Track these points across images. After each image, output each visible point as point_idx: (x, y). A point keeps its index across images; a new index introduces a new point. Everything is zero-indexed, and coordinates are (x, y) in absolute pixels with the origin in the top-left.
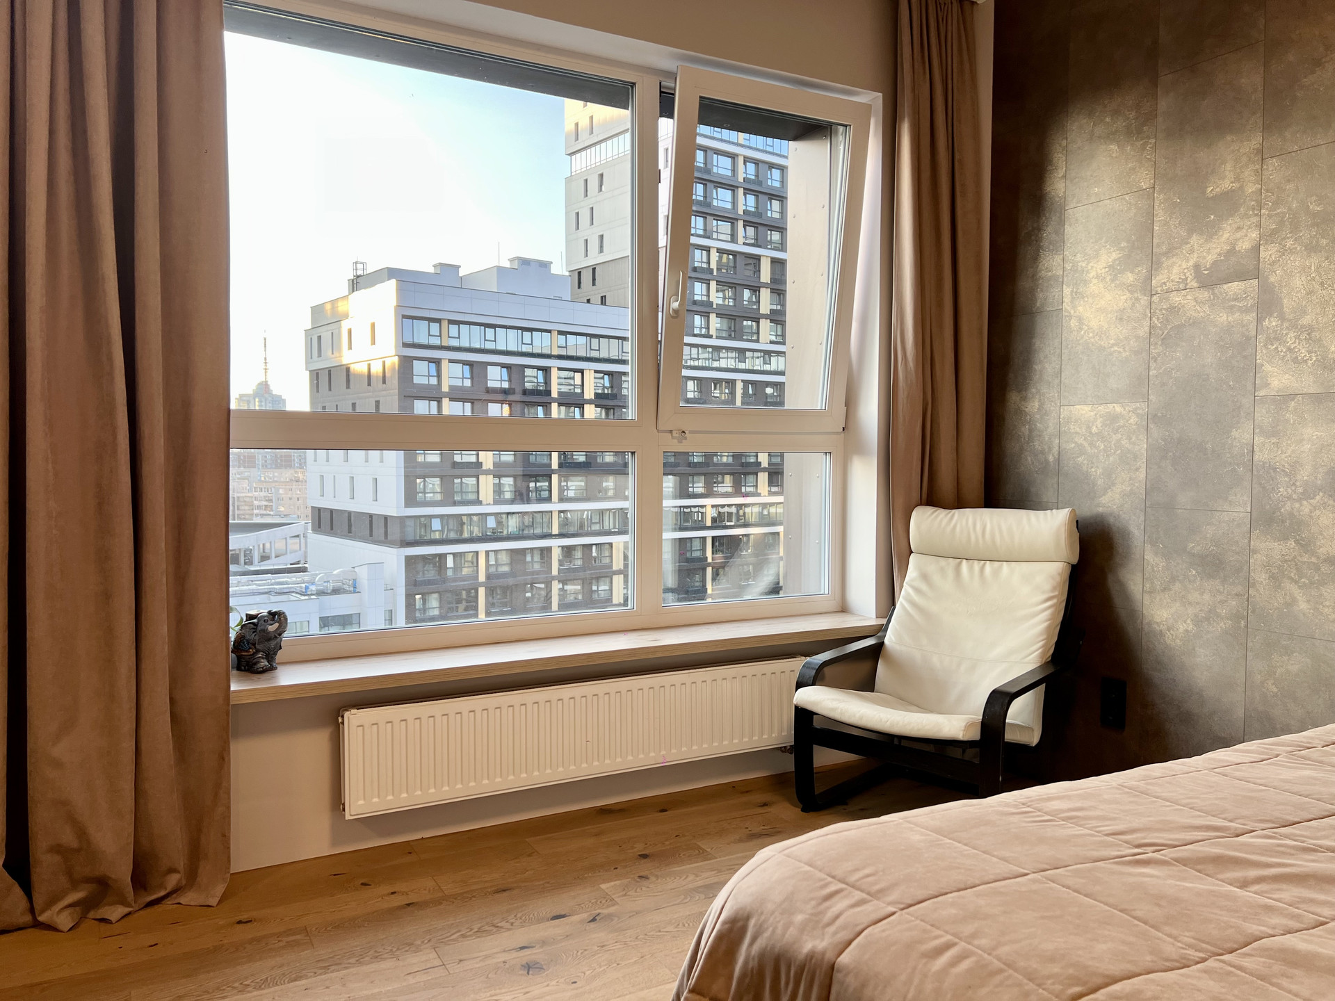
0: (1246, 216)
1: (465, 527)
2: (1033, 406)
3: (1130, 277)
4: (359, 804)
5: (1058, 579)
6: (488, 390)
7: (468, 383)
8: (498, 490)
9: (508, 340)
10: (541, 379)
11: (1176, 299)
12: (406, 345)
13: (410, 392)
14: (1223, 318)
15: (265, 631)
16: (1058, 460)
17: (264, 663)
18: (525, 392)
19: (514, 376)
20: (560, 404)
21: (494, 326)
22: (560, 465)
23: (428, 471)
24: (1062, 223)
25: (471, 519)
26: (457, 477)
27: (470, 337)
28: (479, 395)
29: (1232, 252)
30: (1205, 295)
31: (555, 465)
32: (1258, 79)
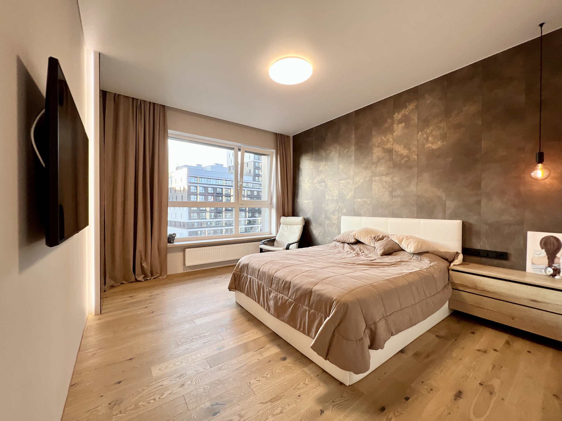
0: (323, 174)
1: (203, 225)
2: (298, 200)
3: (310, 181)
4: (188, 264)
5: (301, 227)
6: (208, 193)
7: (204, 191)
8: (211, 216)
9: (214, 182)
10: (221, 191)
11: (316, 185)
12: (189, 183)
13: (190, 194)
14: (321, 188)
15: (173, 236)
16: (302, 209)
17: (172, 241)
18: (217, 194)
19: (214, 190)
20: (225, 196)
21: (210, 179)
22: (225, 210)
23: (194, 212)
24: (302, 172)
25: (204, 223)
26: (201, 213)
27: (204, 181)
28: (206, 194)
29: (322, 179)
30: (319, 185)
31: (224, 210)
32: (324, 154)
